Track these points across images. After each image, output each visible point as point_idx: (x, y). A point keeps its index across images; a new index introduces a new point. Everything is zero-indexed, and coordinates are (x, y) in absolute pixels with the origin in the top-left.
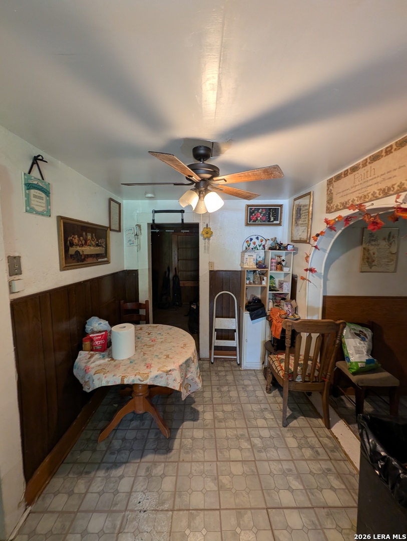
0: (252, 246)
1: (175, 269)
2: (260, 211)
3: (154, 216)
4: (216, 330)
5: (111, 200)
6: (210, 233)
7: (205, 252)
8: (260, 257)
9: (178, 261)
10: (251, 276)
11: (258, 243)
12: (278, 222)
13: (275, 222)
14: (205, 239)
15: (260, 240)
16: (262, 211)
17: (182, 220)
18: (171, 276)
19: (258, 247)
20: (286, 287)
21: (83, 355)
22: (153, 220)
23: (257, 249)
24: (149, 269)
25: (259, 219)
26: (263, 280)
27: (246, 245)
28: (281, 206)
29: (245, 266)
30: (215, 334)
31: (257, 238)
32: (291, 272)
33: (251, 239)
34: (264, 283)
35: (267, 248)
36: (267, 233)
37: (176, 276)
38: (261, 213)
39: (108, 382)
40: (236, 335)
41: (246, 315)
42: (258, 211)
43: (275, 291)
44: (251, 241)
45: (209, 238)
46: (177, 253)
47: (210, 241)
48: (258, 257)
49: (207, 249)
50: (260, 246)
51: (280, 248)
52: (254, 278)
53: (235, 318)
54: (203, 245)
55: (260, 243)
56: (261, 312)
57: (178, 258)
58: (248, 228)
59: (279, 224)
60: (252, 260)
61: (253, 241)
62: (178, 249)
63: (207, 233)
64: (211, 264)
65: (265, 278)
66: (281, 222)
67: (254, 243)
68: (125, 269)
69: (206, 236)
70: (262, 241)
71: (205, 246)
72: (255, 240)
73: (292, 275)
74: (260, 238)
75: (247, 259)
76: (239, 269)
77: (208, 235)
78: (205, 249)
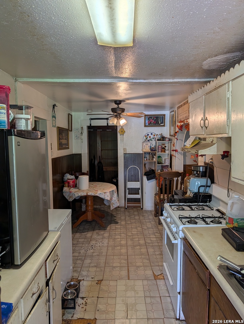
0: (149, 139)
1: (100, 157)
2: (152, 118)
3: (90, 122)
4: (128, 189)
5: (69, 114)
6: (123, 131)
7: (121, 143)
8: (153, 145)
9: (102, 151)
10: (147, 156)
11: (152, 136)
12: (163, 124)
13: (161, 125)
14: (121, 135)
15: (153, 135)
16: (154, 118)
17: (108, 124)
18: (96, 163)
19: (152, 139)
20: (167, 161)
21: (66, 189)
22: (90, 124)
23: (152, 141)
24: (88, 153)
25: (152, 122)
26: (154, 158)
27: (145, 138)
28: (164, 115)
29: (144, 150)
30: (127, 191)
31: (152, 134)
32: (170, 153)
33: (148, 135)
34: (154, 159)
35: (156, 140)
36: (157, 131)
37: (100, 162)
38: (153, 119)
39: (81, 194)
40: (140, 191)
41: (145, 178)
42: (151, 118)
43: (161, 164)
44: (148, 136)
45: (123, 134)
46: (100, 145)
47: (124, 136)
48: (152, 145)
49: (122, 140)
50: (153, 139)
51: (163, 139)
52: (149, 157)
53: (139, 181)
54: (120, 139)
55: (153, 137)
56: (153, 176)
57: (101, 149)
58: (146, 128)
59: (164, 126)
60: (148, 147)
61: (149, 136)
62: (101, 142)
63: (122, 132)
64: (125, 149)
65: (155, 157)
66: (164, 124)
67: (150, 137)
68: (73, 153)
69: (121, 133)
70: (154, 136)
71: (121, 139)
72: (150, 135)
73: (170, 154)
74: (153, 134)
75: (145, 146)
76: (141, 152)
77: (123, 133)
78: (121, 141)
